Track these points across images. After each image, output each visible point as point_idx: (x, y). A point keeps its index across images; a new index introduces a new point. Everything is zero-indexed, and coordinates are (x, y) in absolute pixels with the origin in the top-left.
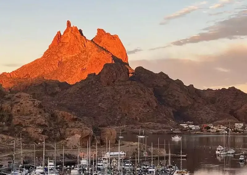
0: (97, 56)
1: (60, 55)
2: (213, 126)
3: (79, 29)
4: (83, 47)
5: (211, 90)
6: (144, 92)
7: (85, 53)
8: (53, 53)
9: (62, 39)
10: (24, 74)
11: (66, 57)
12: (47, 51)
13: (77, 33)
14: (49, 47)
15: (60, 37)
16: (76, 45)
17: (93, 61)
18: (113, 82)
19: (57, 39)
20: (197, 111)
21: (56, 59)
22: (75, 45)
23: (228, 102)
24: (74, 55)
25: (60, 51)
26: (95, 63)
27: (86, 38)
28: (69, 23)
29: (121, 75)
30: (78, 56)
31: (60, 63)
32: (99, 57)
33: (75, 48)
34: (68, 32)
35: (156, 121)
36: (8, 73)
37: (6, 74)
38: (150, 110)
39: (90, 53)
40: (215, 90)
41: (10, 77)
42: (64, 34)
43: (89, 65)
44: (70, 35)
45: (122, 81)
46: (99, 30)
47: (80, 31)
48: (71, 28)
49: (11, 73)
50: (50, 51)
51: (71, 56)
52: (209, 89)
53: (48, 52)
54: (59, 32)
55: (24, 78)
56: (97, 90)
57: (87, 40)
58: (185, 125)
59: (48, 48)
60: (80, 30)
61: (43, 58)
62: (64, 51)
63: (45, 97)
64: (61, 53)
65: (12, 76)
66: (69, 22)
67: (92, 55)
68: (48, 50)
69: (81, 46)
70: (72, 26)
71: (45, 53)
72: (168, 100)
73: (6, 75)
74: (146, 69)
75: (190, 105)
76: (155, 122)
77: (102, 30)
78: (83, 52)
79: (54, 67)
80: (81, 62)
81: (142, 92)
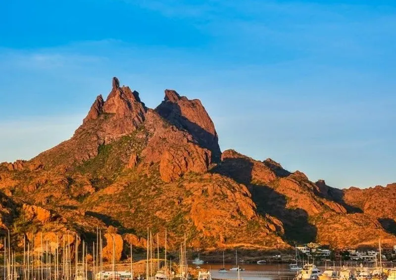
0: (162, 135)
1: (101, 134)
2: (355, 251)
3: (133, 91)
4: (140, 120)
5: (358, 189)
6: (232, 192)
7: (142, 130)
8: (90, 131)
9: (104, 108)
10: (35, 165)
11: (112, 137)
12: (80, 128)
13: (130, 97)
14: (84, 122)
15: (101, 105)
16: (128, 118)
17: (155, 143)
18: (181, 175)
19: (97, 108)
20: (329, 224)
21: (95, 141)
22: (126, 117)
23: (386, 209)
24: (124, 134)
25: (101, 128)
26: (159, 147)
27: (146, 106)
28: (116, 82)
29: (194, 164)
30: (130, 136)
31: (102, 148)
32: (166, 136)
33: (125, 123)
34: (114, 96)
35: (252, 242)
36: (11, 163)
37: (7, 165)
38: (243, 223)
39: (152, 130)
40: (364, 190)
41: (13, 169)
42: (107, 100)
43: (148, 150)
44: (119, 102)
45: (197, 174)
46: (167, 92)
47: (136, 94)
48: (120, 88)
49: (15, 163)
50: (85, 128)
51: (120, 135)
52: (353, 187)
53: (81, 130)
54: (100, 97)
55: (36, 171)
56: (154, 190)
57: (146, 109)
58: (304, 248)
59: (82, 123)
60: (135, 91)
61: (74, 141)
62: (107, 127)
63: (67, 202)
64: (104, 131)
65: (16, 168)
66: (117, 80)
67: (155, 133)
68: (81, 126)
69: (136, 119)
70: (121, 86)
71: (77, 132)
72: (278, 205)
73: (6, 167)
74: (241, 153)
75: (316, 214)
76: (251, 244)
77: (174, 92)
78: (140, 129)
79: (91, 154)
80: (135, 145)
81: (229, 192)
